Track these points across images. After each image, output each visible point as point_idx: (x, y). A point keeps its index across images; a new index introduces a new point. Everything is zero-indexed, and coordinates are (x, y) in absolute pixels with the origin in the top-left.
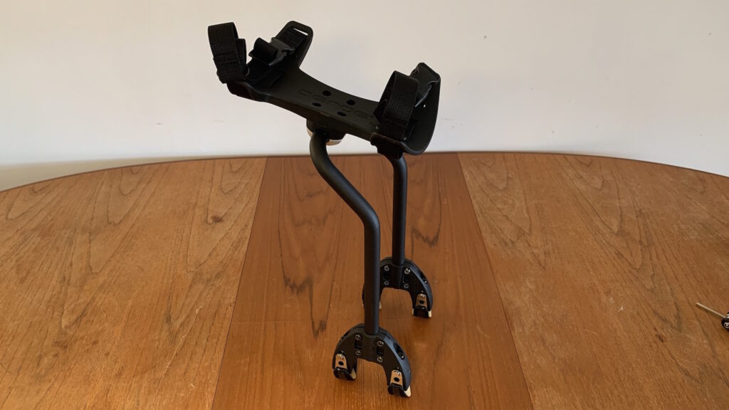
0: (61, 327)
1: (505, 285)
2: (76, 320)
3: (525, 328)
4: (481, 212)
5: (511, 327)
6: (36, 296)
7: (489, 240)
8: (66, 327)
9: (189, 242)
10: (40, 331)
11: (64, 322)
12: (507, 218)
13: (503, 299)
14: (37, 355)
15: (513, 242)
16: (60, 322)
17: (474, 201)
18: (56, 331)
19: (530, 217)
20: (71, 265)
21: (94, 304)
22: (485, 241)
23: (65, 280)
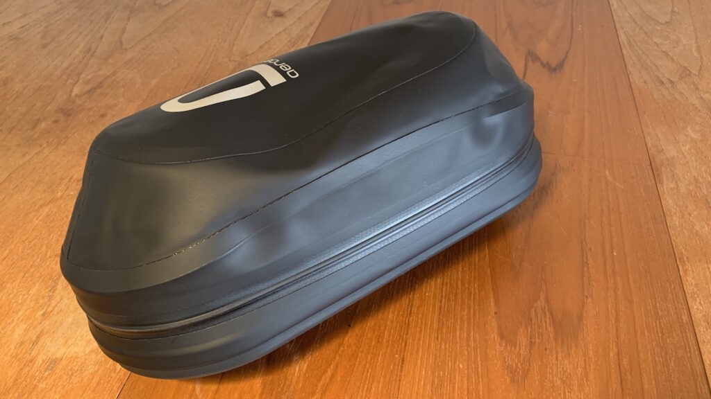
0: (70, 95)
1: (654, 130)
2: (89, 91)
3: (680, 184)
4: (630, 44)
5: (657, 178)
6: (54, 63)
7: (637, 76)
8: (76, 96)
9: (240, 31)
10: (47, 96)
11: (76, 91)
12: (667, 54)
13: (649, 145)
14: (36, 118)
15: (672, 82)
16: (71, 91)
17: (620, 32)
18: (65, 97)
19: (701, 57)
20: (101, 38)
21: (114, 77)
22: (630, 76)
23: (89, 52)
